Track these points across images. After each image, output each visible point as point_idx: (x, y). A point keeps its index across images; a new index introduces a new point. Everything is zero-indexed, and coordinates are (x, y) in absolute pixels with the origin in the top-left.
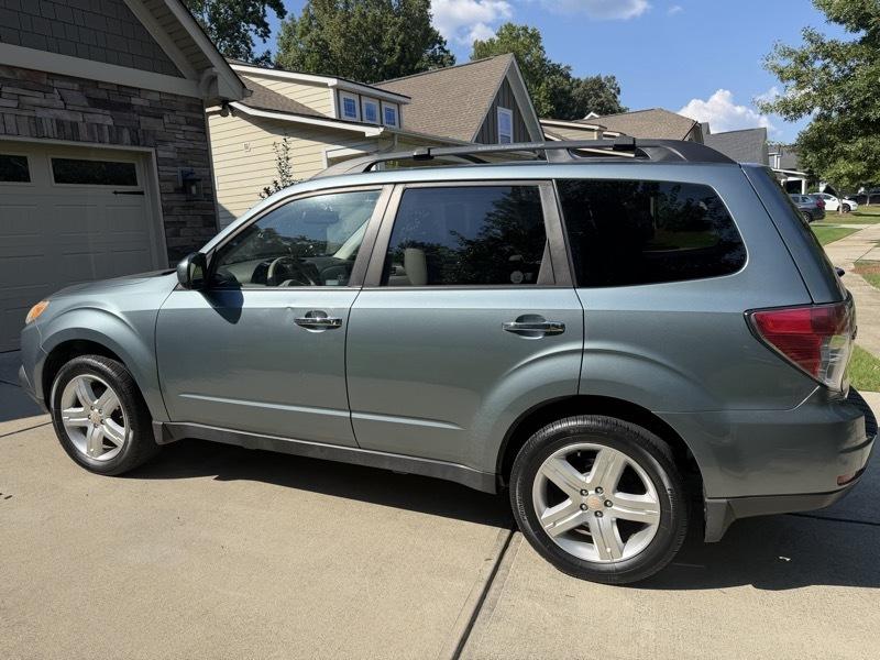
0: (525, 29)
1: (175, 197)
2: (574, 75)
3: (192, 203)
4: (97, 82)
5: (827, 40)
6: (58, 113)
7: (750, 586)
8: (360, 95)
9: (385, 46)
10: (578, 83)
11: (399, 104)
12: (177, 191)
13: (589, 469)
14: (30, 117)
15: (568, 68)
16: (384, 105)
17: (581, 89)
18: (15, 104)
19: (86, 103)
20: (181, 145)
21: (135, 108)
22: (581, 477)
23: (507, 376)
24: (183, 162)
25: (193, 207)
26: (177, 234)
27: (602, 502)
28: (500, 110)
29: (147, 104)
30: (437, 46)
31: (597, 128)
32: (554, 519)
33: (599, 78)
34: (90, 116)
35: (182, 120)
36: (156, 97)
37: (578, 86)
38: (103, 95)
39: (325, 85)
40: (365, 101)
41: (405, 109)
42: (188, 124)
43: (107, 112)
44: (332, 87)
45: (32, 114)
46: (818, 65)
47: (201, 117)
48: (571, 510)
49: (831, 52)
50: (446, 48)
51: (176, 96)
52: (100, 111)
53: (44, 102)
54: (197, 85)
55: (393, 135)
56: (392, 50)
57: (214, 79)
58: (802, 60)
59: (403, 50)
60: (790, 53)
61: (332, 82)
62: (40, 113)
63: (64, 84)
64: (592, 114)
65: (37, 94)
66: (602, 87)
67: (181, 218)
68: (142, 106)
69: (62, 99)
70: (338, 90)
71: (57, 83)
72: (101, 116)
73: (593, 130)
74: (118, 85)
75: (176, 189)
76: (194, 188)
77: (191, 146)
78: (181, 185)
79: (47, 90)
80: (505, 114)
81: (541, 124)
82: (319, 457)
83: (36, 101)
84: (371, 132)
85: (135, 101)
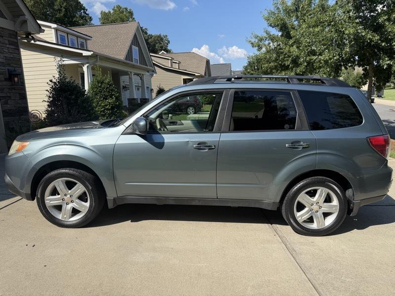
0: (126, 9)
1: (5, 83)
2: (149, 33)
3: (13, 87)
5: (271, 34)
7: (355, 230)
8: (67, 34)
9: (56, 7)
10: (151, 36)
11: (86, 40)
12: (6, 80)
13: (314, 196)
15: (146, 29)
16: (79, 40)
17: (153, 39)
20: (7, 55)
22: (311, 199)
23: (288, 164)
24: (8, 64)
25: (14, 89)
26: (6, 103)
27: (318, 207)
28: (133, 47)
30: (82, 11)
31: (170, 58)
32: (302, 216)
33: (160, 35)
35: (7, 42)
37: (151, 38)
39: (50, 27)
40: (70, 37)
41: (88, 41)
42: (10, 44)
44: (54, 28)
46: (267, 42)
47: (15, 41)
48: (308, 212)
49: (273, 39)
50: (87, 12)
54: (15, 24)
55: (97, 56)
56: (60, 10)
57: (25, 22)
58: (261, 40)
59: (66, 10)
60: (256, 37)
61: (54, 26)
64: (163, 51)
66: (162, 39)
67: (9, 95)
70: (56, 30)
73: (168, 59)
75: (5, 79)
76: (16, 79)
77: (12, 56)
78: (7, 76)
80: (135, 49)
81: (151, 56)
82: (198, 204)
84: (85, 53)
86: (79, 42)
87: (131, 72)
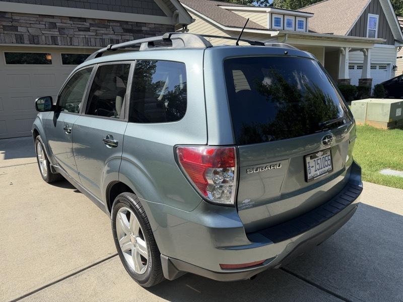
4: (128, 22)
6: (111, 36)
8: (284, 15)
11: (306, 18)
14: (100, 39)
16: (298, 19)
18: (94, 34)
19: (122, 31)
21: (144, 31)
28: (370, 15)
29: (149, 29)
34: (123, 37)
36: (153, 26)
38: (130, 27)
39: (265, 12)
40: (286, 17)
41: (309, 19)
43: (131, 34)
44: (269, 12)
45: (101, 37)
51: (162, 25)
52: (128, 34)
53: (106, 32)
54: (171, 19)
55: (286, 34)
57: (177, 15)
61: (269, 10)
62: (104, 37)
63: (114, 24)
65: (104, 29)
68: (146, 31)
69: (113, 30)
70: (272, 14)
71: (111, 24)
72: (128, 36)
74: (137, 23)
79: (107, 27)
80: (374, 18)
83: (103, 32)
84: (272, 34)
85: (143, 28)
86: (297, 22)
87: (345, 48)
